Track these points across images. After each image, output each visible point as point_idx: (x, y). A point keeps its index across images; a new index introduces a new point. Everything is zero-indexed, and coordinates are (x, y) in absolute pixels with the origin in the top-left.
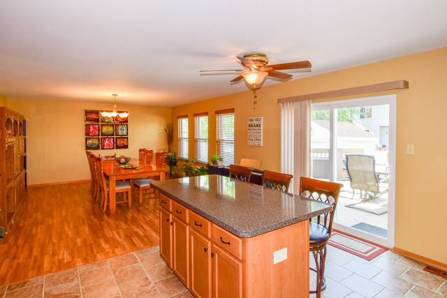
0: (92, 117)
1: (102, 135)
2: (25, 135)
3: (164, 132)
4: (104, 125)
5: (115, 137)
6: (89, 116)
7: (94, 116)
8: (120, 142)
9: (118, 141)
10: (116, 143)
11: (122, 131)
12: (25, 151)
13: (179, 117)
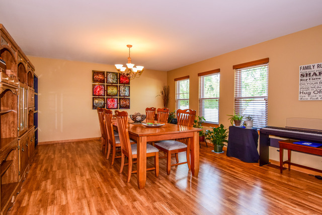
0: (99, 77)
1: (107, 95)
2: (36, 91)
3: (160, 94)
4: (109, 86)
5: (118, 97)
6: (96, 77)
7: (101, 77)
8: (123, 103)
9: (121, 101)
10: (120, 103)
11: (124, 91)
12: (36, 109)
13: (176, 80)
